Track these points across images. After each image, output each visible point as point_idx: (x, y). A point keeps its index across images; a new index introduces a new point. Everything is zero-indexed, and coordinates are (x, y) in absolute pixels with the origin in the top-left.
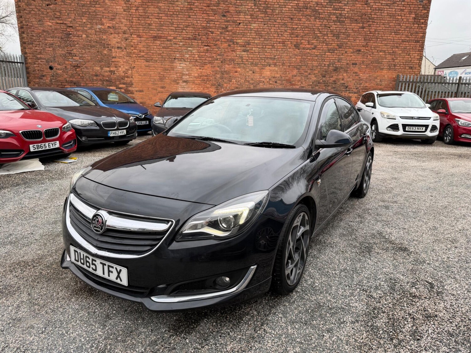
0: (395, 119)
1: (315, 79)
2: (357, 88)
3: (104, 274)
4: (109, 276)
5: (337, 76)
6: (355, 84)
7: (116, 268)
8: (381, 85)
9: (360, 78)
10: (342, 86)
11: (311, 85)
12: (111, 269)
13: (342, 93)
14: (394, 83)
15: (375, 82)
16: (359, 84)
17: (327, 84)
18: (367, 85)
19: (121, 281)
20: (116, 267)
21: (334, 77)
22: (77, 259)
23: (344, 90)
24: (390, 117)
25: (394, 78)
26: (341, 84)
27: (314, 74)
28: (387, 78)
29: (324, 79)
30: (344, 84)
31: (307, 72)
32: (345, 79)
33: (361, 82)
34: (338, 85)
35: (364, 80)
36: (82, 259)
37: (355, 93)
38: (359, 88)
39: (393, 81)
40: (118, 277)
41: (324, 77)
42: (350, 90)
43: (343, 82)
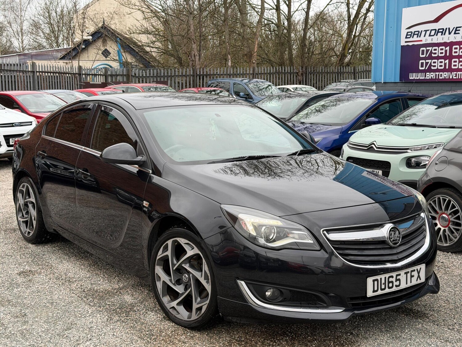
4: (411, 282)
12: (413, 273)
20: (417, 268)
22: (376, 289)
36: (383, 284)
40: (419, 277)
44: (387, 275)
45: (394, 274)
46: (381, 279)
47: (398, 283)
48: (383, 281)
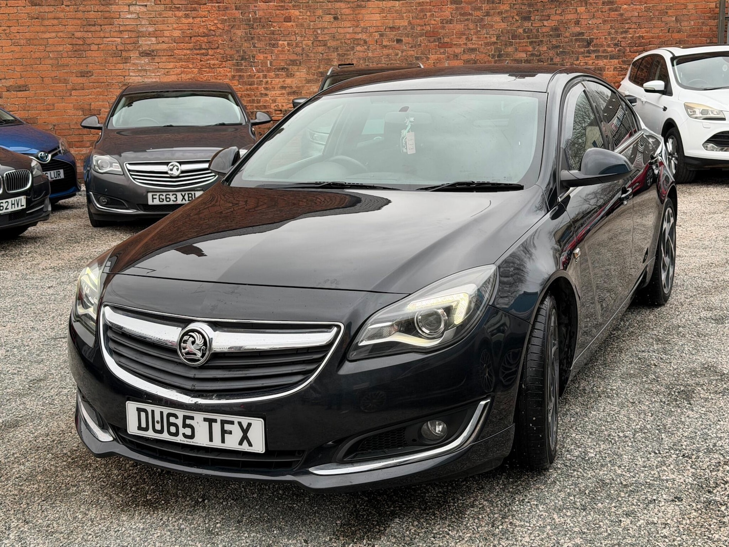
0: (724, 119)
1: (503, 25)
2: (616, 45)
3: (211, 440)
4: (223, 441)
5: (561, 15)
6: (609, 34)
7: (240, 424)
8: (679, 32)
9: (622, 15)
10: (576, 40)
11: (495, 43)
12: (227, 427)
13: (577, 60)
14: (713, 23)
15: (663, 24)
16: (622, 33)
17: (537, 37)
18: (641, 32)
19: (250, 445)
20: (240, 420)
21: (552, 17)
22: (144, 425)
23: (582, 50)
24: (712, 115)
25: (711, 10)
26: (573, 35)
27: (500, 13)
28: (693, 11)
29: (527, 24)
30: (582, 34)
31: (480, 9)
32: (583, 22)
33: (627, 26)
34: (567, 40)
35: (634, 19)
36: (158, 422)
37: (612, 57)
38: (623, 44)
39: (710, 18)
40: (245, 438)
41: (527, 18)
42: (599, 51)
43: (578, 29)
44: (166, 411)
45: (181, 413)
46: (153, 412)
47: (188, 431)
48: (157, 417)
